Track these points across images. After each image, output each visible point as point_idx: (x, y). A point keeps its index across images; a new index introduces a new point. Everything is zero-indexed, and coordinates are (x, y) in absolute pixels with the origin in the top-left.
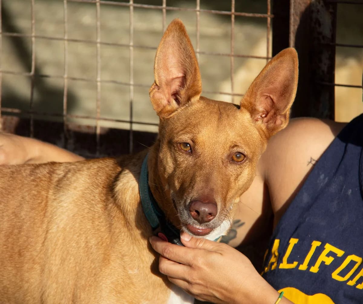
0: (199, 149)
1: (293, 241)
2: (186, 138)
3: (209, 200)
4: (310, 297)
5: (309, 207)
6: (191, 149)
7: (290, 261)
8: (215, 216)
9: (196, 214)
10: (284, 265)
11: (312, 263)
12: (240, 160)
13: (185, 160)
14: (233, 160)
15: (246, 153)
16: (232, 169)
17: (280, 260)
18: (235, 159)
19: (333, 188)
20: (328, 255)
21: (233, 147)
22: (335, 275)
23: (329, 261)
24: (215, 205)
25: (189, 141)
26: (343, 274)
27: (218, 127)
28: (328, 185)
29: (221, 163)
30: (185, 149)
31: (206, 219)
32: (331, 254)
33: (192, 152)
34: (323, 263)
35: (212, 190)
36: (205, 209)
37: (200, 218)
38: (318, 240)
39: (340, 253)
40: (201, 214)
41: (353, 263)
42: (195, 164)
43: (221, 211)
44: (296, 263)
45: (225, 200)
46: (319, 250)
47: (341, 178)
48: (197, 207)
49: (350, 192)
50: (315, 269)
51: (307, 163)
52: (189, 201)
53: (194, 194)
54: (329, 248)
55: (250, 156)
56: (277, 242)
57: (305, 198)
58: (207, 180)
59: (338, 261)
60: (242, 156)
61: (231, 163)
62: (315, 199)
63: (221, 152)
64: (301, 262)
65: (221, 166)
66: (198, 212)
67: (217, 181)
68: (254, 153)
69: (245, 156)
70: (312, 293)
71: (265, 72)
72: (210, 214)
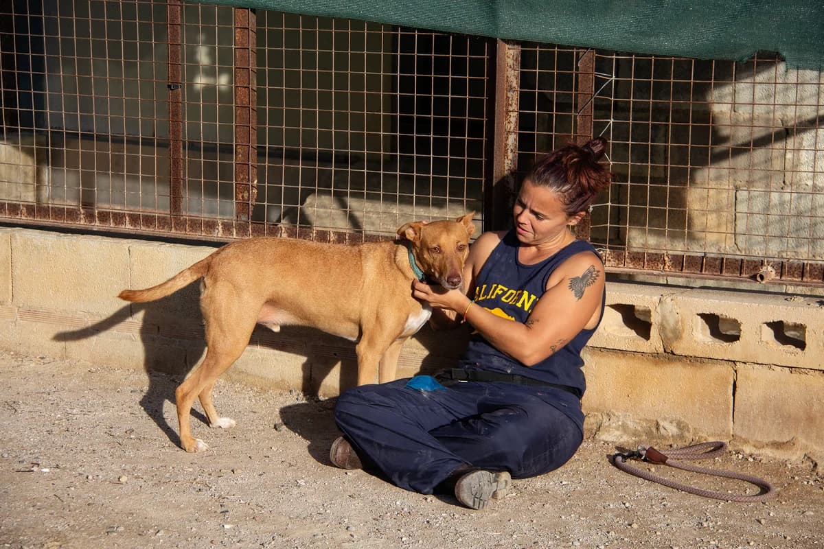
1: (484, 286)
3: (456, 275)
5: (490, 270)
6: (439, 250)
7: (483, 296)
10: (481, 298)
11: (492, 294)
12: (462, 248)
13: (438, 257)
17: (479, 296)
19: (503, 260)
20: (500, 290)
21: (458, 243)
22: (503, 299)
23: (500, 292)
26: (507, 299)
28: (501, 258)
29: (455, 253)
30: (436, 251)
32: (501, 289)
33: (440, 252)
34: (497, 294)
38: (495, 284)
39: (506, 289)
41: (512, 294)
44: (486, 296)
46: (496, 288)
47: (507, 254)
48: (451, 280)
49: (511, 261)
50: (493, 297)
52: (446, 278)
53: (448, 273)
54: (500, 287)
56: (478, 288)
57: (490, 265)
59: (504, 293)
62: (494, 265)
64: (488, 296)
66: (453, 282)
69: (464, 246)
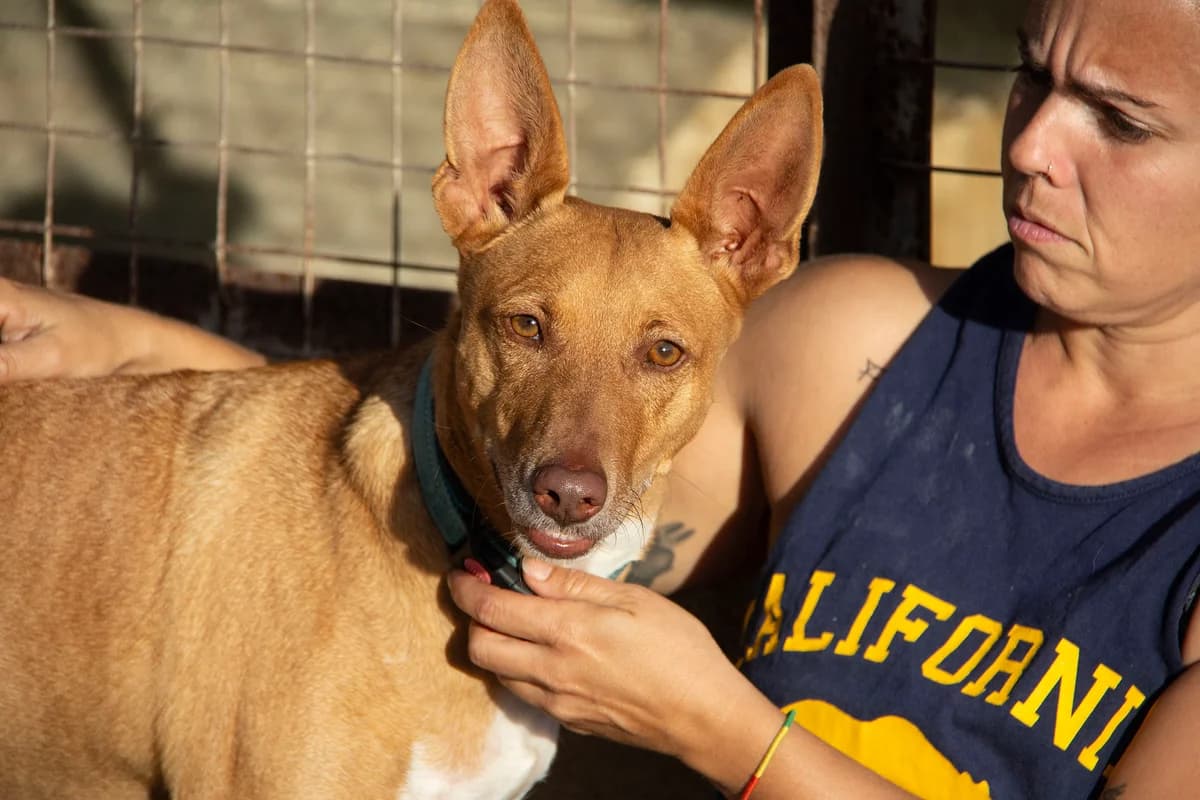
0: (561, 331)
1: (821, 580)
2: (527, 302)
3: (585, 464)
4: (866, 727)
5: (862, 490)
6: (540, 332)
7: (812, 631)
8: (602, 505)
9: (550, 499)
10: (797, 643)
11: (870, 636)
12: (669, 361)
13: (524, 361)
14: (650, 360)
15: (684, 343)
16: (648, 386)
17: (785, 629)
18: (657, 357)
19: (927, 441)
20: (912, 616)
21: (651, 326)
22: (931, 670)
23: (915, 631)
24: (602, 477)
25: (536, 311)
26: (950, 665)
27: (611, 273)
28: (914, 431)
29: (618, 370)
30: (525, 333)
31: (576, 513)
32: (919, 613)
33: (542, 339)
34: (899, 636)
35: (593, 437)
36: (574, 487)
37: (560, 510)
38: (884, 575)
39: (944, 610)
40: (564, 500)
41: (977, 637)
42: (551, 370)
43: (618, 493)
44: (827, 637)
45: (628, 463)
46: (889, 603)
47: (948, 414)
48: (553, 481)
49: (970, 450)
50: (877, 653)
51: (857, 375)
52: (531, 467)
53: (545, 449)
54: (914, 596)
55: (696, 350)
56: (777, 582)
57: (853, 466)
58: (581, 412)
59: (938, 632)
60: (676, 351)
61: (645, 370)
62: (879, 468)
63: (620, 339)
64: (841, 634)
65: (618, 376)
66: (554, 495)
67: (607, 414)
68: (706, 344)
69: (682, 350)
70: (870, 716)
71: (734, 129)
72: (588, 500)
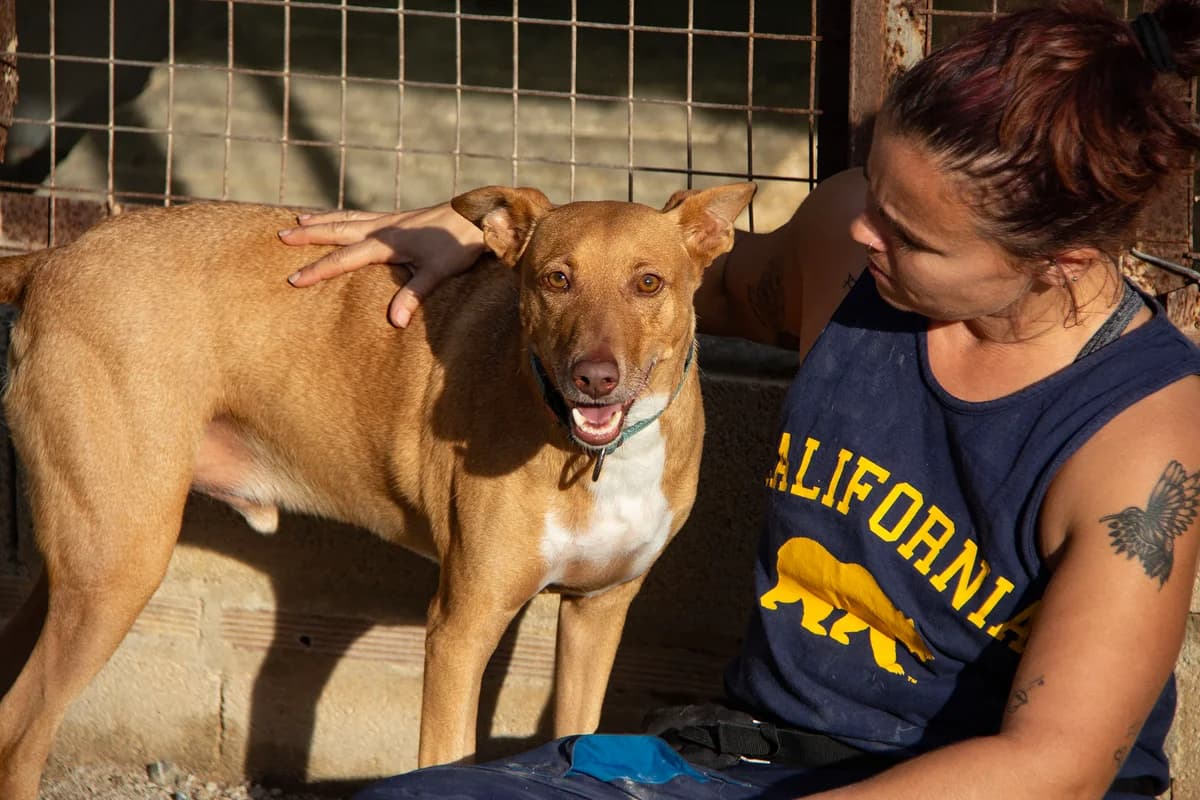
0: (581, 278)
2: (556, 264)
3: (604, 357)
6: (568, 282)
8: (617, 381)
9: (583, 383)
12: (652, 288)
14: (640, 290)
15: (660, 274)
16: (641, 306)
18: (644, 287)
19: (875, 350)
21: (637, 267)
23: (864, 492)
24: (615, 364)
25: (564, 269)
28: (866, 342)
29: (619, 296)
30: (558, 284)
31: (601, 389)
33: (569, 286)
34: (855, 497)
36: (598, 372)
37: (591, 388)
40: (591, 382)
43: (628, 373)
44: (816, 491)
45: (634, 354)
48: (584, 371)
49: (902, 359)
50: (844, 507)
55: (669, 278)
56: (786, 438)
60: (655, 280)
61: (638, 296)
63: (621, 277)
64: (824, 489)
65: (619, 301)
66: (585, 379)
67: (614, 323)
69: (659, 279)
72: (608, 380)
